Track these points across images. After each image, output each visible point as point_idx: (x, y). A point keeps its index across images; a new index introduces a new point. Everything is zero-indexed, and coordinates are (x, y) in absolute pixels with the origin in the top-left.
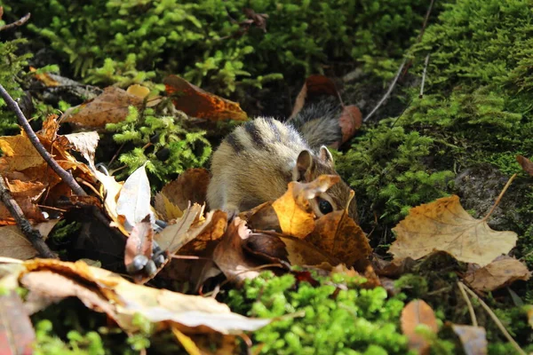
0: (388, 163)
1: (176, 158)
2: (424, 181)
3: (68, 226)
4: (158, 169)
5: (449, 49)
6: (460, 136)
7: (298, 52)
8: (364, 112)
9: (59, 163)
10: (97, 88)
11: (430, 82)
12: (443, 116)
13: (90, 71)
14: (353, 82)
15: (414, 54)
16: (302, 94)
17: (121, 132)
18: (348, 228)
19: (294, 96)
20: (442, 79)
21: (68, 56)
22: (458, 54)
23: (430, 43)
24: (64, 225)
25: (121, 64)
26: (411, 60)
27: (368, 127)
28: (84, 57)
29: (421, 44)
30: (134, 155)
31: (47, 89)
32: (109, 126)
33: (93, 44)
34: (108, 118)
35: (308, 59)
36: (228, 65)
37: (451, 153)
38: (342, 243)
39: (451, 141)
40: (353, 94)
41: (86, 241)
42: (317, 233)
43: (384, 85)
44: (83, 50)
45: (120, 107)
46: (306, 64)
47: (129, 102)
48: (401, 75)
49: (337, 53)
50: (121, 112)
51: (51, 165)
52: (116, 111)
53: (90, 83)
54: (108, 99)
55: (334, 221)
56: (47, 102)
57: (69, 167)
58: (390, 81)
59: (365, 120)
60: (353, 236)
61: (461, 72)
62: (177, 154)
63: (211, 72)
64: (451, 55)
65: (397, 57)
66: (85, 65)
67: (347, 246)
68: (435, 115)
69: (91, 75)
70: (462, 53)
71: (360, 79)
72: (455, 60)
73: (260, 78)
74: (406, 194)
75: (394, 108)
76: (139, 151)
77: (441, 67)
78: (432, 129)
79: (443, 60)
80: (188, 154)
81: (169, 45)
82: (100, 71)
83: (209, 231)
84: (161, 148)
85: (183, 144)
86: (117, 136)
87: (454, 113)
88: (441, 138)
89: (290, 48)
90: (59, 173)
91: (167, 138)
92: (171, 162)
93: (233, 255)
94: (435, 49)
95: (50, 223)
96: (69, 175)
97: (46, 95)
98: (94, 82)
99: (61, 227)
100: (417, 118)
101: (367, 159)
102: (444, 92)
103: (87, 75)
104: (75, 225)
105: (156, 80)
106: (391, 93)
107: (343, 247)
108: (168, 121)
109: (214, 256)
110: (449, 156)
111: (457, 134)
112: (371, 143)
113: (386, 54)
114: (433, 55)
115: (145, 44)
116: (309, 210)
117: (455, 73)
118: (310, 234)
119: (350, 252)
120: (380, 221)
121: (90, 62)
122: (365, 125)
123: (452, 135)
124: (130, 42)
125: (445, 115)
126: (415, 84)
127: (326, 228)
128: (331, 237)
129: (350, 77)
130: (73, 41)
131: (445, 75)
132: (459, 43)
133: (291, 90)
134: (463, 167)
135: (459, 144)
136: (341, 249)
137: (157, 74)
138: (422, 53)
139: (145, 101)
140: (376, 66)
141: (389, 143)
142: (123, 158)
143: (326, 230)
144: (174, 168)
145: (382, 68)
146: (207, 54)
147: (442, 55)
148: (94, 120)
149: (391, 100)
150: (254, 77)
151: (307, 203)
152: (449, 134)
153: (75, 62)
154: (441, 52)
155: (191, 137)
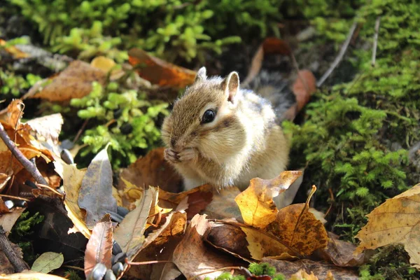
0: (343, 137)
1: (138, 133)
2: (379, 161)
3: (31, 219)
4: (121, 144)
5: (399, 13)
6: (411, 106)
7: (255, 13)
8: (318, 75)
9: (23, 151)
10: (65, 57)
11: (381, 48)
12: (396, 87)
13: (58, 40)
14: (307, 41)
15: (365, 17)
16: (259, 55)
17: (85, 108)
18: (308, 221)
19: (251, 56)
20: (393, 45)
21: (37, 25)
22: (408, 19)
23: (380, 7)
24: (28, 217)
25: (87, 31)
26: (362, 23)
27: (322, 92)
28: (54, 24)
29: (371, 7)
30: (98, 134)
31: (18, 61)
32: (74, 101)
33: (61, 11)
34: (73, 92)
35: (264, 19)
36: (189, 31)
37: (404, 125)
38: (301, 234)
39: (403, 113)
40: (306, 55)
41: (50, 231)
42: (277, 223)
43: (337, 47)
44: (53, 17)
45: (86, 81)
46: (262, 24)
47: (94, 75)
48: (353, 38)
49: (291, 12)
50: (86, 86)
51: (14, 154)
52: (81, 85)
53: (58, 52)
54: (73, 74)
55: (294, 214)
56: (17, 73)
57: (32, 155)
58: (342, 43)
59: (319, 84)
60: (313, 229)
61: (411, 37)
62: (140, 129)
63: (174, 37)
64: (401, 19)
65: (348, 17)
66: (54, 33)
67: (306, 238)
68: (387, 84)
69: (59, 43)
70: (411, 18)
71: (313, 39)
72: (404, 25)
73: (219, 42)
74: (361, 172)
75: (346, 72)
76: (102, 129)
77: (391, 31)
78: (385, 100)
79: (393, 24)
80: (150, 128)
81: (133, 11)
82: (67, 40)
83: (169, 229)
84: (124, 123)
85: (145, 118)
86: (82, 113)
87: (405, 83)
88: (394, 109)
89: (247, 10)
90: (23, 162)
91: (130, 112)
92: (134, 137)
93: (194, 251)
94: (384, 13)
95: (14, 215)
96: (33, 164)
97: (17, 66)
98: (62, 51)
99: (25, 219)
100: (369, 86)
101: (323, 131)
102: (394, 56)
103: (56, 44)
104: (38, 216)
105: (121, 47)
106: (344, 56)
107: (302, 238)
108: (130, 96)
109: (174, 257)
110: (401, 127)
111: (409, 104)
112: (326, 115)
113: (337, 13)
114: (383, 18)
115: (110, 11)
116: (273, 207)
117: (405, 39)
118: (270, 224)
119: (309, 243)
120: (337, 199)
121: (59, 29)
122: (319, 91)
123: (404, 106)
124: (96, 9)
125: (397, 85)
126: (366, 46)
127: (287, 220)
128: (291, 228)
129: (303, 35)
130: (43, 8)
131: (394, 39)
132: (408, 7)
133: (248, 49)
134: (415, 139)
135: (412, 116)
136: (300, 240)
137: (123, 40)
138: (373, 17)
139: (109, 74)
140: (328, 28)
141: (344, 114)
142: (87, 139)
143: (286, 221)
144: (137, 142)
145: (334, 31)
146: (168, 18)
147: (392, 19)
148: (60, 95)
149: (344, 63)
150: (213, 40)
151: (272, 201)
152: (401, 105)
153: (44, 30)
154: (391, 16)
155: (153, 111)
